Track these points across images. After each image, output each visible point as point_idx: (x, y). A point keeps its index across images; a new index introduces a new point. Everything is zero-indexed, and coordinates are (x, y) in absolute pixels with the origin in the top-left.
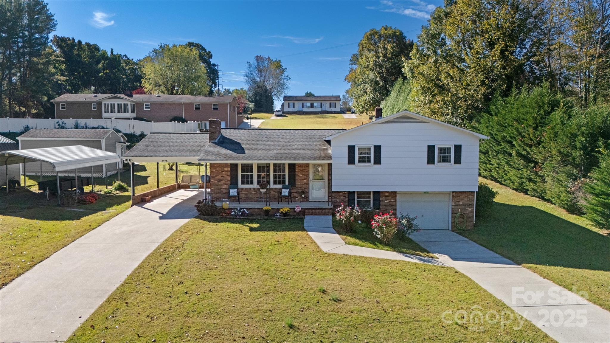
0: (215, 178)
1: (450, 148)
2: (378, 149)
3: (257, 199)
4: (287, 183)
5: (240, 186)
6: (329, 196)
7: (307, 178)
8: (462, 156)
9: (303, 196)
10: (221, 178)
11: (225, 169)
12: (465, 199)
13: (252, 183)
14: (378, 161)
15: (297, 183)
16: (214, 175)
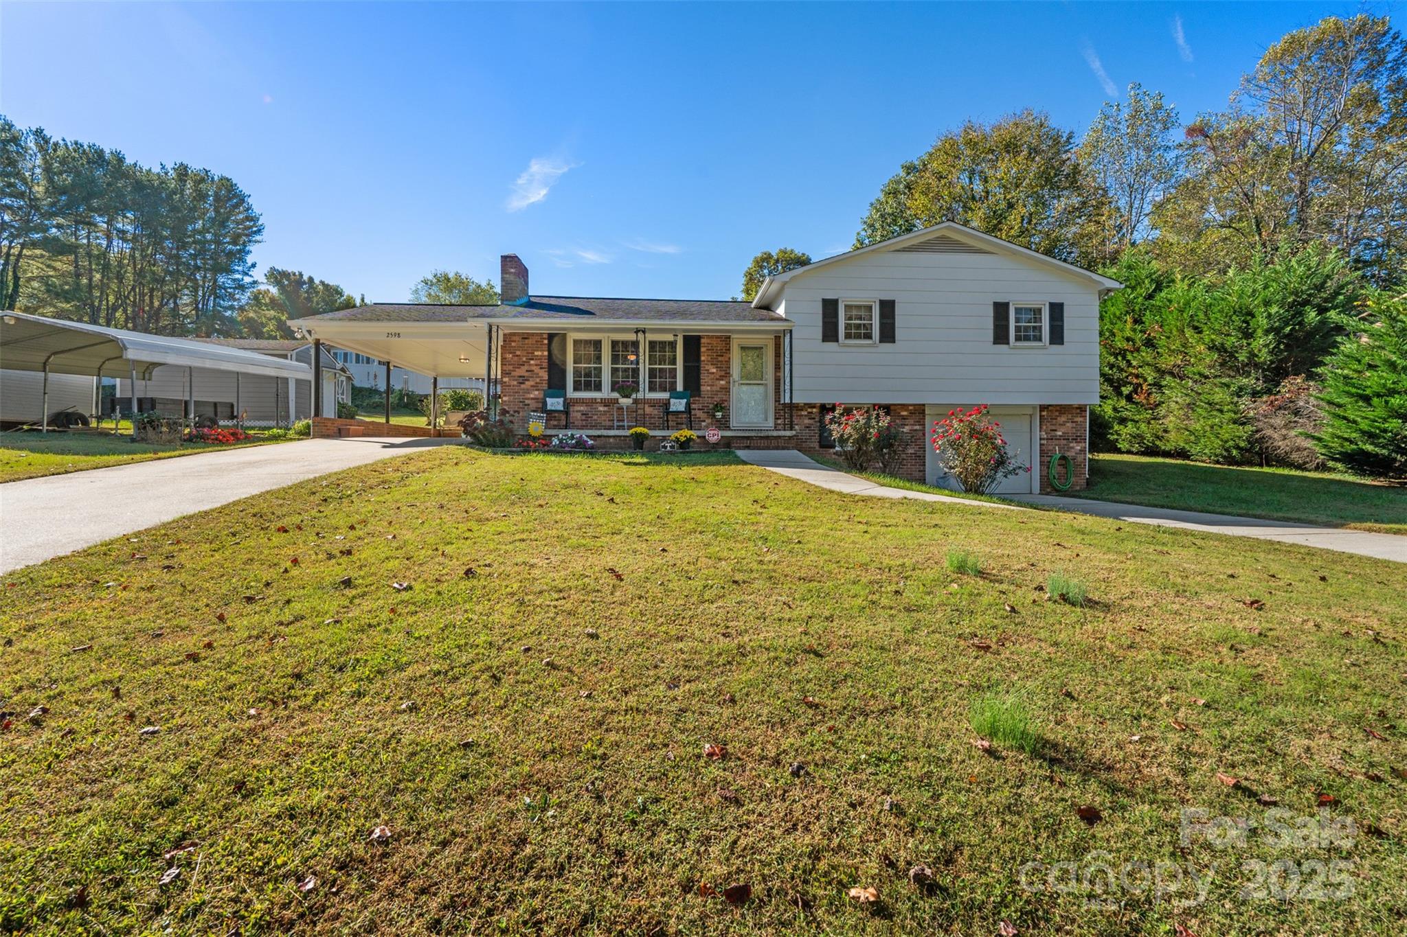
0: (513, 374)
1: (1040, 310)
2: (888, 308)
3: (611, 423)
4: (680, 387)
5: (571, 393)
6: (776, 419)
7: (727, 375)
8: (1065, 328)
9: (719, 415)
10: (526, 374)
11: (536, 353)
12: (1068, 424)
13: (598, 387)
14: (888, 335)
15: (703, 388)
16: (511, 368)
